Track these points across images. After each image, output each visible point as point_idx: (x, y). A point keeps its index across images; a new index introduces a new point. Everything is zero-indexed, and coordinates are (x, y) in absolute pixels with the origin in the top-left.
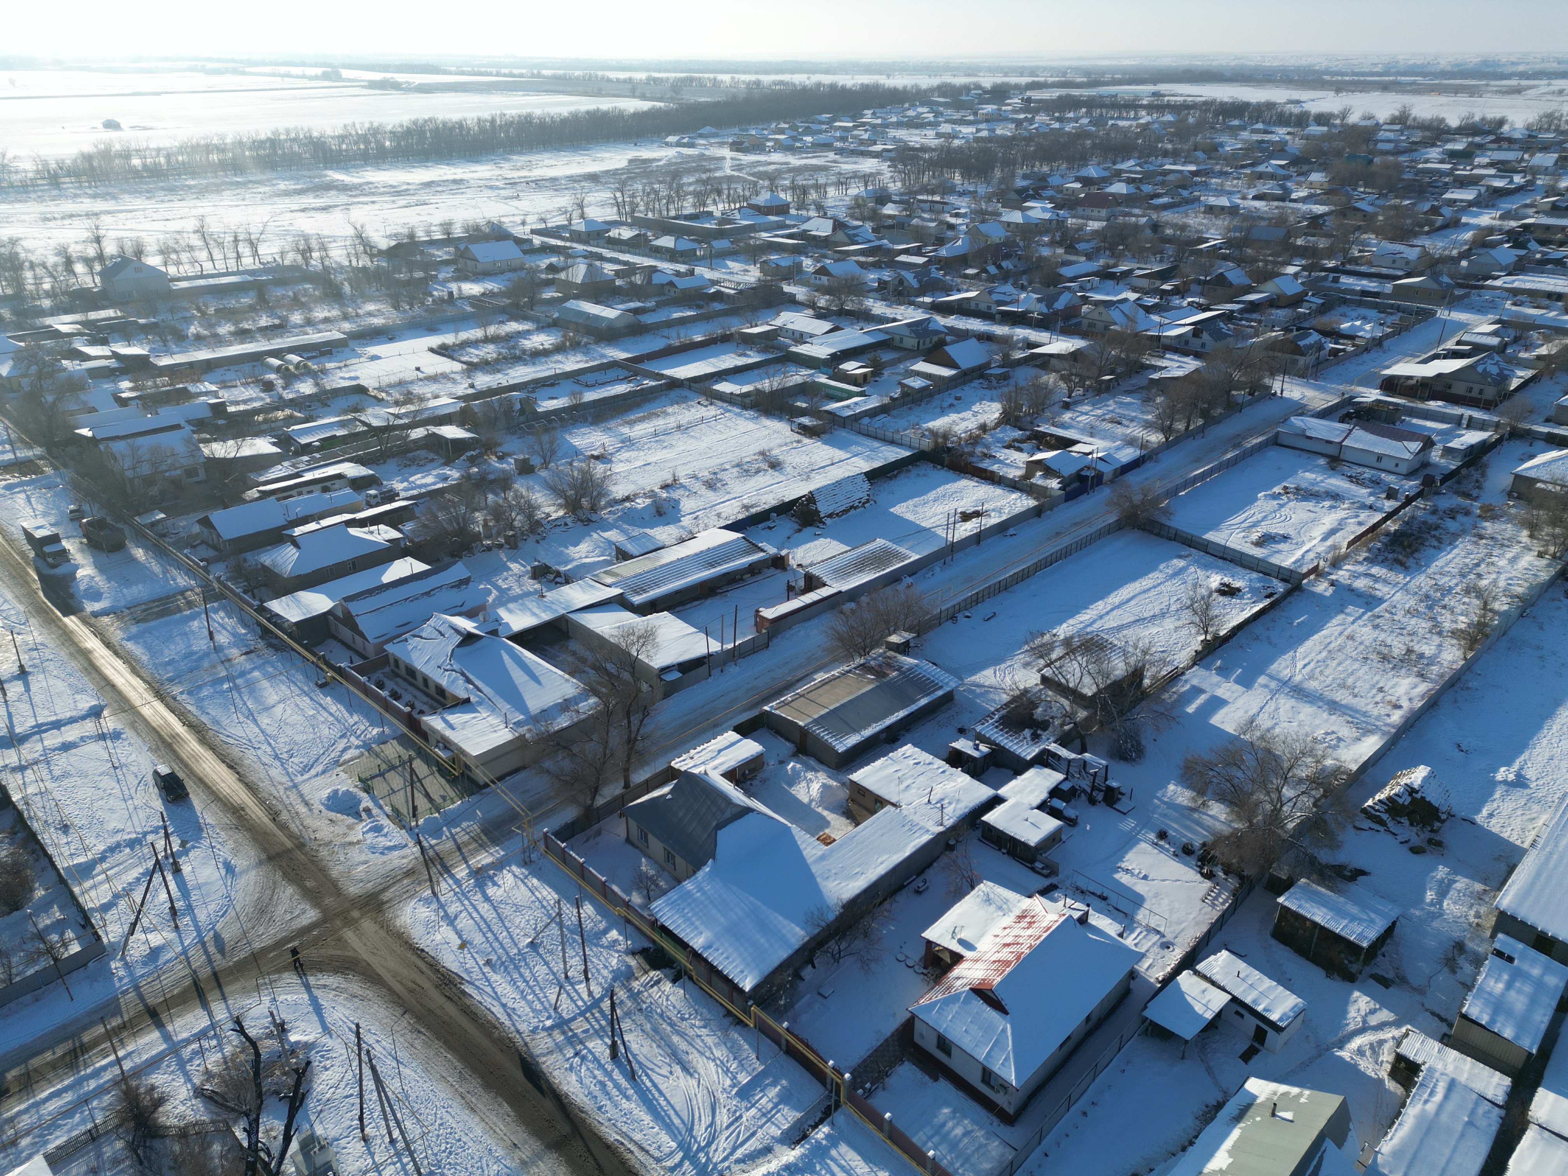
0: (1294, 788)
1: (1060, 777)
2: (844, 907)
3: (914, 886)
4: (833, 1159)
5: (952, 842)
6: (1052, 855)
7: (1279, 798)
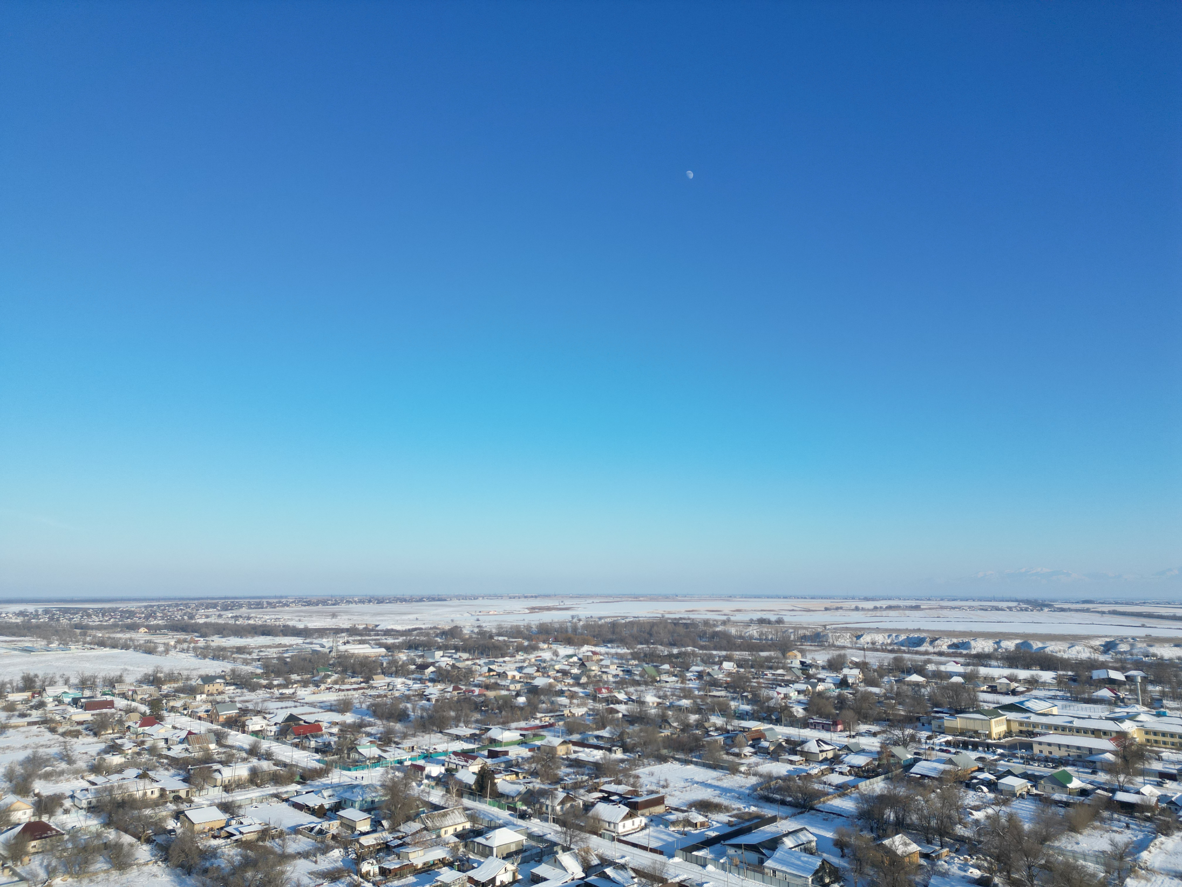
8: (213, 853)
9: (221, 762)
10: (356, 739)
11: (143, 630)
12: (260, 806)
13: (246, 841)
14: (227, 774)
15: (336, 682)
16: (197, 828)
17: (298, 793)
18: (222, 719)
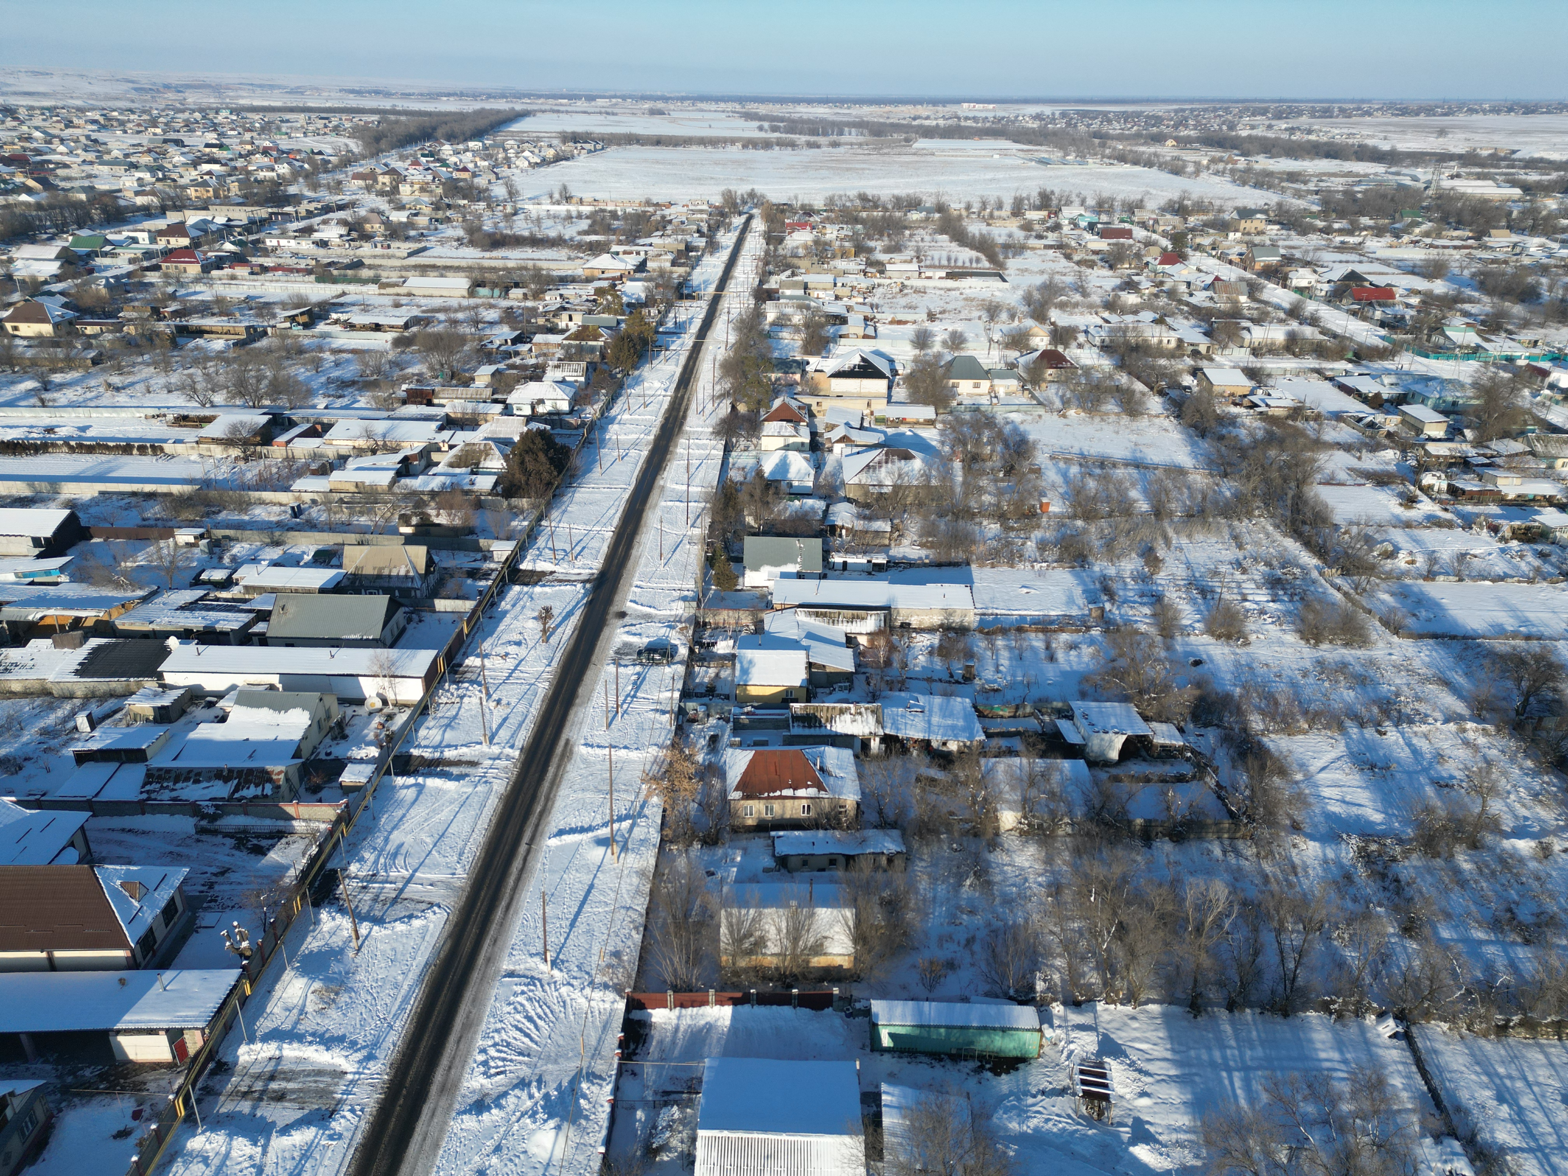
8: (1232, 421)
9: (1252, 320)
10: (1444, 318)
11: (1170, 142)
12: (1295, 380)
13: (1272, 417)
14: (1258, 334)
15: (1427, 234)
16: (1216, 389)
17: (1347, 373)
18: (1258, 266)
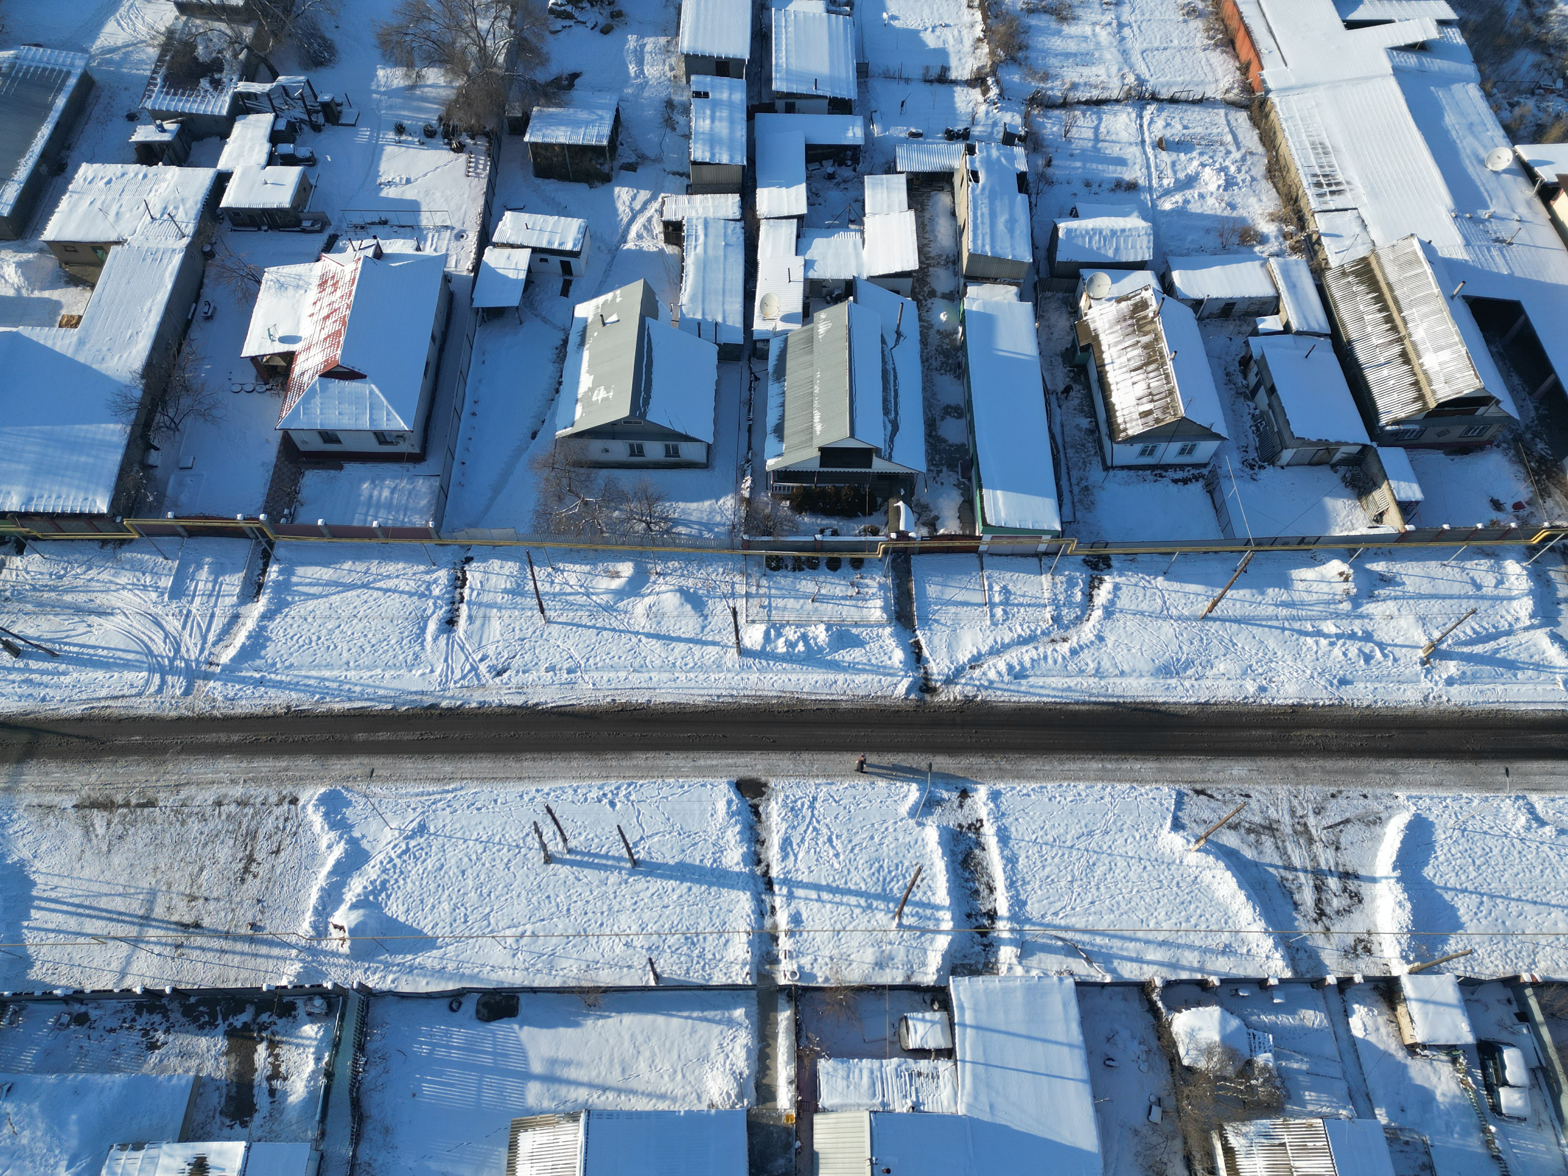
0: (485, 17)
1: (269, 117)
2: (143, 376)
3: (200, 314)
4: (298, 584)
5: (207, 248)
6: (312, 205)
7: (479, 34)
